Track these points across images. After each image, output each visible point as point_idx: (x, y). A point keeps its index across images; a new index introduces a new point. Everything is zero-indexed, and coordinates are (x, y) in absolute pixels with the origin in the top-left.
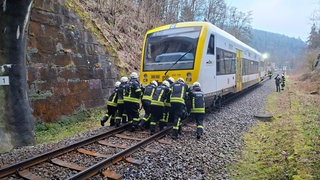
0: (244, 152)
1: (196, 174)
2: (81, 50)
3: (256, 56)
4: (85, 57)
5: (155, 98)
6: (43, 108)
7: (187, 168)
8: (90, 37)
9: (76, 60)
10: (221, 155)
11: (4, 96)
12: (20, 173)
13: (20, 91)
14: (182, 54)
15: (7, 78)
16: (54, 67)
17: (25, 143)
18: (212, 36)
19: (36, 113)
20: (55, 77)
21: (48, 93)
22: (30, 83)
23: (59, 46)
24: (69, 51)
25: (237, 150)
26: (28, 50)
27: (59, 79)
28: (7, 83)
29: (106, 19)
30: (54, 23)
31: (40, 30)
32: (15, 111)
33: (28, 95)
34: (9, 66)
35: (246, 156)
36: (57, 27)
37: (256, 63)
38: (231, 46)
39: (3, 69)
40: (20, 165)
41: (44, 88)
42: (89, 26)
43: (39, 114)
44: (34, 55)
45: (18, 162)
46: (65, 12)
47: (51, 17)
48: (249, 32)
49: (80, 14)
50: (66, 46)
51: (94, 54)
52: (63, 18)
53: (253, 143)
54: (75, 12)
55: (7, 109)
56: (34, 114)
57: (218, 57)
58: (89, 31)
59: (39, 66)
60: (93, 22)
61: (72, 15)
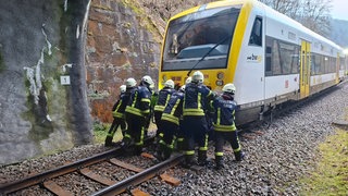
0: (319, 164)
1: (261, 185)
2: (137, 49)
3: (332, 49)
4: (140, 56)
5: (168, 111)
6: (100, 108)
7: (250, 178)
8: (146, 35)
9: (132, 59)
10: (291, 166)
11: (65, 95)
12: (82, 171)
13: (80, 91)
14: (212, 46)
15: (68, 78)
16: (111, 66)
17: (85, 142)
18: (259, 19)
19: (95, 113)
20: (111, 77)
21: (106, 93)
22: (88, 83)
23: (116, 45)
24: (125, 50)
25: (311, 161)
26: (87, 50)
27: (116, 79)
28: (68, 83)
29: (162, 15)
30: (111, 21)
31: (98, 28)
32: (75, 110)
33: (88, 95)
34: (70, 65)
35: (322, 169)
36: (114, 25)
37: (332, 59)
38: (292, 34)
39: (64, 69)
40: (81, 163)
41: (102, 87)
42: (145, 23)
43: (96, 114)
44: (92, 54)
45: (79, 161)
46: (121, 9)
47: (108, 15)
48: (328, 23)
49: (136, 10)
50: (122, 45)
51: (149, 53)
52: (119, 15)
53: (330, 154)
54: (131, 9)
55: (68, 108)
56: (92, 113)
57: (268, 50)
58: (145, 29)
59: (96, 66)
60: (149, 18)
61: (128, 12)
